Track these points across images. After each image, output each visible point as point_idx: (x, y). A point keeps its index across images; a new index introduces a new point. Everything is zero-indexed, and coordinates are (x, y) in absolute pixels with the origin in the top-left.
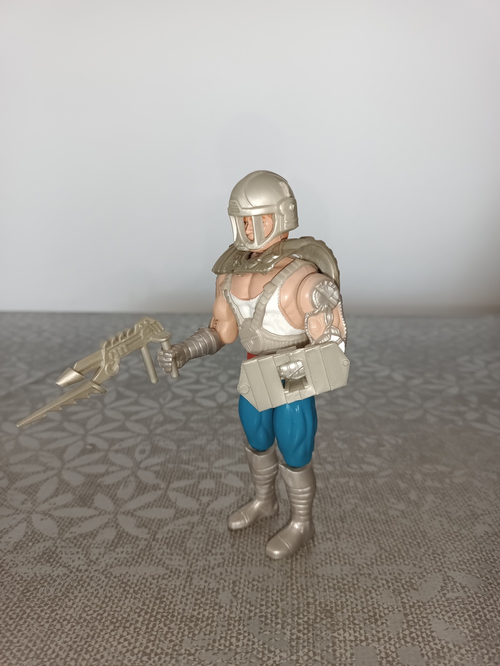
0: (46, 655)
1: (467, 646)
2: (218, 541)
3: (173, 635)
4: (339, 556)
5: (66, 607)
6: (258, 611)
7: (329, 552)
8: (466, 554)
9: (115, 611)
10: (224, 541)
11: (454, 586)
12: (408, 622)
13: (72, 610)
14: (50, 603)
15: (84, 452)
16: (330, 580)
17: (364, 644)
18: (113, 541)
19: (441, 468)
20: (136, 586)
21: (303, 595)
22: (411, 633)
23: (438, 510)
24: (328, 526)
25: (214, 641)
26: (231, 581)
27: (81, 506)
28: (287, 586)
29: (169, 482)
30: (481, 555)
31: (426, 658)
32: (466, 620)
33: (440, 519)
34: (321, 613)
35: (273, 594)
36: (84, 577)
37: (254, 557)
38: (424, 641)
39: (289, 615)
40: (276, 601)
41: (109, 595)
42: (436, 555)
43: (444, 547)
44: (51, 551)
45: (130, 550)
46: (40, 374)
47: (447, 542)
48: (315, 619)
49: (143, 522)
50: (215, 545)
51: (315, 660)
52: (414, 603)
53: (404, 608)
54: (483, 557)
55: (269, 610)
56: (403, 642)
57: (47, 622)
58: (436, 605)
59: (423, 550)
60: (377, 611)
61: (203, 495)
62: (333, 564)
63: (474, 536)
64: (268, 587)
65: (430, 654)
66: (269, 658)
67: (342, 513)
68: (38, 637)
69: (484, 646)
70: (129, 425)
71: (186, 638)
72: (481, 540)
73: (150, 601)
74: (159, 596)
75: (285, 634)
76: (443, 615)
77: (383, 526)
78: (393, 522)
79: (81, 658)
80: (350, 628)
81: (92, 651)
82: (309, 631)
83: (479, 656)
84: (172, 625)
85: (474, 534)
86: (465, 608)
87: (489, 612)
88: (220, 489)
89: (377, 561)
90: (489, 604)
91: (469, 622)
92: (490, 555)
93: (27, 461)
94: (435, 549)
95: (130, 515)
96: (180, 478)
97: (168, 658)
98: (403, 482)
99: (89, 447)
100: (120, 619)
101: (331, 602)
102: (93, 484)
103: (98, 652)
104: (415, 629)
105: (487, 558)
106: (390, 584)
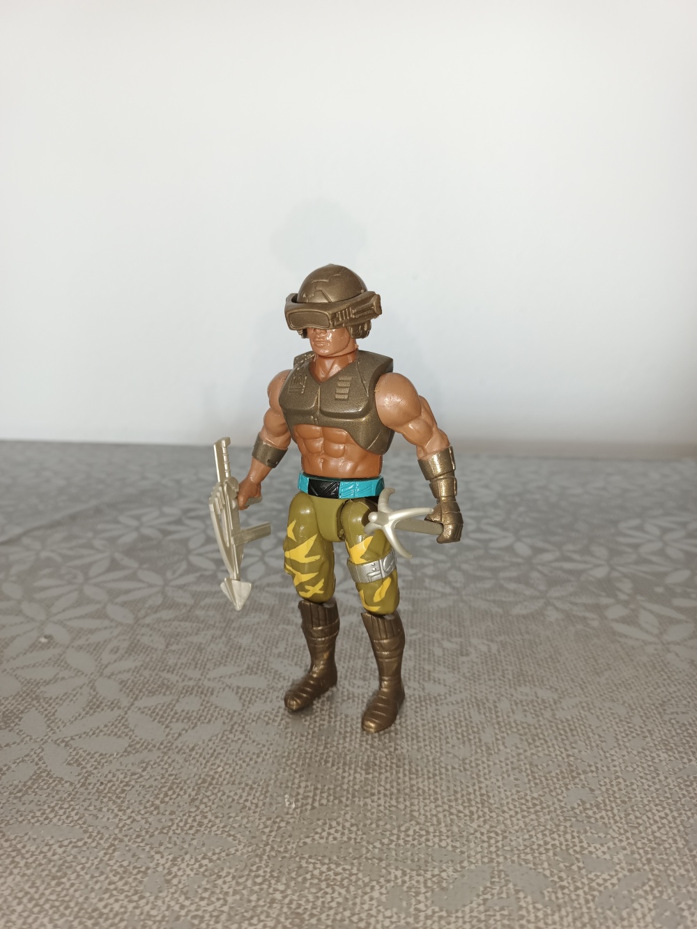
2: (174, 793)
4: (344, 827)
6: (193, 907)
8: (540, 836)
10: (182, 793)
11: (505, 888)
15: (35, 646)
16: (318, 866)
18: (25, 784)
19: (544, 693)
20: (32, 855)
21: (270, 886)
23: (519, 760)
26: (171, 857)
28: (250, 871)
29: (136, 699)
30: (562, 839)
33: (518, 776)
34: (287, 919)
35: (225, 883)
37: (218, 821)
40: (227, 893)
42: (492, 835)
43: (508, 822)
45: (43, 799)
47: (517, 813)
49: (77, 757)
50: (167, 799)
52: (434, 912)
53: (416, 918)
54: (564, 843)
55: (210, 908)
59: (475, 825)
60: (372, 921)
61: (178, 720)
62: (331, 838)
63: (561, 808)
64: (223, 869)
72: (571, 813)
73: (43, 881)
74: (59, 874)
77: (426, 783)
78: (444, 776)
85: (563, 804)
88: (205, 714)
89: (399, 838)
90: (550, 922)
92: (576, 840)
94: (495, 824)
95: (63, 745)
96: (152, 693)
99: (42, 640)
101: (308, 901)
102: (29, 696)
105: (571, 845)
106: (407, 878)
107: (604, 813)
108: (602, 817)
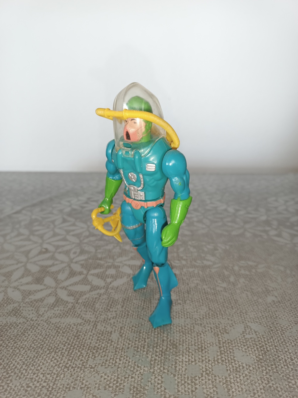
0: (9, 367)
1: (254, 366)
2: (114, 304)
3: (83, 357)
4: (184, 314)
5: (23, 340)
6: (133, 344)
7: (178, 311)
8: (260, 313)
9: (51, 343)
10: (117, 304)
11: (250, 331)
12: (221, 351)
13: (26, 342)
14: (14, 338)
15: (41, 253)
16: (178, 327)
17: (193, 363)
18: (53, 304)
19: (250, 263)
20: (64, 329)
21: (161, 335)
22: (222, 357)
23: (246, 287)
24: (179, 296)
25: (106, 361)
26: (119, 327)
27: (36, 284)
28: (152, 330)
29: (89, 271)
30: (268, 314)
31: (229, 372)
32: (255, 351)
33: (246, 292)
34: (170, 346)
35: (143, 335)
36: (35, 324)
37: (134, 313)
38: (229, 362)
39: (151, 347)
40: (145, 339)
41: (48, 334)
42: (242, 314)
43: (247, 309)
44: (17, 309)
45: (62, 309)
46: (18, 208)
47: (249, 306)
48: (167, 349)
49: (72, 293)
50: (112, 307)
51: (164, 372)
52: (225, 341)
53: (219, 343)
54: (269, 315)
55: (140, 344)
56: (216, 362)
57: (12, 349)
58: (239, 342)
59: (234, 311)
60: (203, 345)
61: (108, 278)
62: (180, 318)
63: (266, 303)
64: (141, 330)
65: (232, 370)
66: (137, 371)
67: (189, 289)
68: (6, 357)
69: (264, 365)
70: (68, 237)
71: (90, 359)
72: (270, 305)
73: (72, 338)
74: (77, 335)
75: (148, 357)
76: (242, 348)
77: (212, 296)
78: (218, 294)
79: (29, 369)
80: (186, 354)
81: (36, 365)
82: (162, 356)
83: (260, 371)
84: (83, 352)
85: (266, 302)
86: (255, 344)
87: (269, 346)
88: (119, 275)
89: (206, 316)
90: (270, 342)
91: (257, 352)
92: (274, 314)
93: (7, 258)
94: (242, 310)
95: (64, 289)
96: (95, 268)
97: (79, 370)
98: (227, 271)
99: (44, 250)
100: (53, 347)
101: (177, 340)
102: (44, 271)
103: (39, 366)
104: (225, 355)
105: (272, 316)
106: (213, 330)
107: (282, 304)
108: (282, 306)
